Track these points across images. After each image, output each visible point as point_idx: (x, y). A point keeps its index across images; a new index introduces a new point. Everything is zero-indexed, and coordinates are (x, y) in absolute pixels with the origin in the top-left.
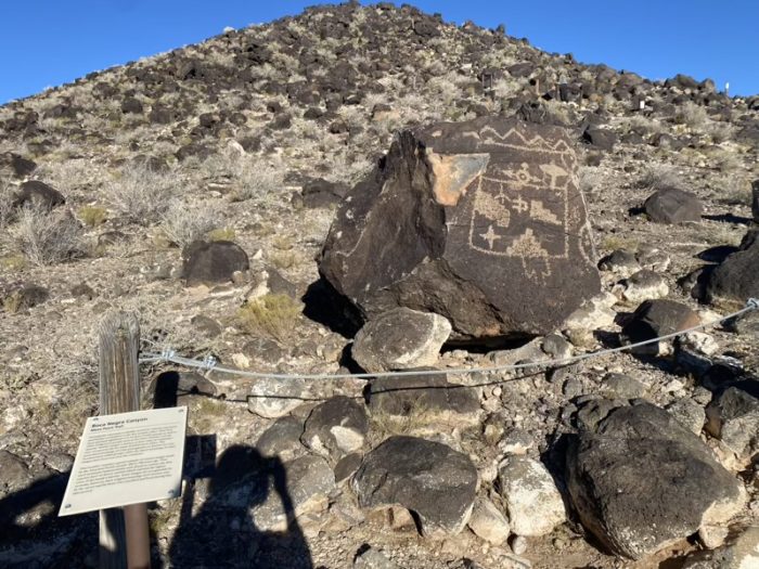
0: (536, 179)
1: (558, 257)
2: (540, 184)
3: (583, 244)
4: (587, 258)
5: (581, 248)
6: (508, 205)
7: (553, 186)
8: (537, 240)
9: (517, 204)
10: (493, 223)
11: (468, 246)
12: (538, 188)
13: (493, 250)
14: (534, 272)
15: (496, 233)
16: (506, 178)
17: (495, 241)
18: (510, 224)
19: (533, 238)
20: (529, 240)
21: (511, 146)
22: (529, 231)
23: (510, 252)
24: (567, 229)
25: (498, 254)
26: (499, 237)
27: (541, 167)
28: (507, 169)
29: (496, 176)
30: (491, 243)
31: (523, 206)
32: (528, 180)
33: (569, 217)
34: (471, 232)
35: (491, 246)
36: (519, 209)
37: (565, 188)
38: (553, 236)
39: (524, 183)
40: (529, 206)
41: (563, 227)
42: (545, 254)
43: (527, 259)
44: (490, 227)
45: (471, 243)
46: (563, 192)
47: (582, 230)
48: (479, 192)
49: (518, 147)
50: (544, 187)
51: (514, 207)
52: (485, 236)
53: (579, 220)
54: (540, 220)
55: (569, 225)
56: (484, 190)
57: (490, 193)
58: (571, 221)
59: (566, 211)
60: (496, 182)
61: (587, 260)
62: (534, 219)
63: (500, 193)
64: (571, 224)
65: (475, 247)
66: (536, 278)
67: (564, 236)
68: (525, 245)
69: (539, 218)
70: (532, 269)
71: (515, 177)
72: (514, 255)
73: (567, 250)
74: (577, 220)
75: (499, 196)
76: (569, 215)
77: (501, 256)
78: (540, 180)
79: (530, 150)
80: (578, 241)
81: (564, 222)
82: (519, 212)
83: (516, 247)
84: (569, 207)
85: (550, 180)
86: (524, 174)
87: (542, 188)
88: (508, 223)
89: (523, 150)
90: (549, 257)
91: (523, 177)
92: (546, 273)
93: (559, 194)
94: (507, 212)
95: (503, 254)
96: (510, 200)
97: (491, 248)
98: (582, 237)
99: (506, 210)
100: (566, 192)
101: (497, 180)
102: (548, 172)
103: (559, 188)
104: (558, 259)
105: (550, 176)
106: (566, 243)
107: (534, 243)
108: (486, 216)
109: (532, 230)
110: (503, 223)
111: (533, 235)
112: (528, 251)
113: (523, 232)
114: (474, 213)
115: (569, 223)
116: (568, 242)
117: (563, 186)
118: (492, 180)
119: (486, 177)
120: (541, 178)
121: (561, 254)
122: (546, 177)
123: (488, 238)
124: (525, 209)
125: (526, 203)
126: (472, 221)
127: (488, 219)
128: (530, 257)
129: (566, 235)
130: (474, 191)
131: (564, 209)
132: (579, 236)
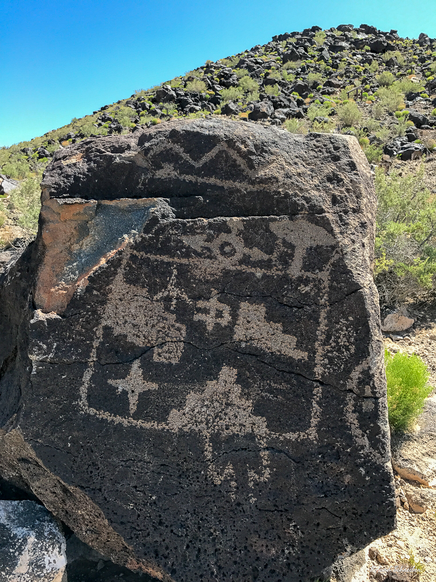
0: (257, 254)
1: (291, 436)
2: (268, 265)
3: (357, 409)
4: (365, 442)
5: (352, 418)
6: (183, 313)
7: (295, 270)
8: (245, 395)
9: (206, 311)
10: (144, 353)
11: (76, 410)
12: (259, 274)
13: (136, 416)
14: (229, 470)
15: (146, 377)
16: (188, 253)
17: (144, 397)
18: (184, 358)
19: (237, 389)
20: (226, 394)
21: (212, 180)
22: (228, 373)
23: (176, 421)
24: (318, 370)
25: (148, 425)
26: (154, 386)
29: (165, 250)
30: (133, 400)
31: (219, 314)
32: (238, 256)
33: (326, 342)
34: (87, 376)
35: (133, 408)
36: (210, 321)
37: (324, 276)
38: (284, 386)
39: (227, 263)
40: (234, 315)
41: (309, 365)
42: (261, 427)
43: (215, 439)
45: (83, 402)
46: (318, 283)
47: (356, 374)
48: (118, 286)
49: (227, 184)
50: (274, 272)
51: (198, 317)
52: (121, 385)
53: (353, 351)
54: (256, 348)
55: (326, 361)
56: (131, 280)
57: (143, 287)
58: (331, 352)
59: (323, 327)
60: (162, 261)
61: (363, 447)
62: (243, 345)
63: (169, 287)
64: (331, 360)
65: (92, 411)
66: (233, 484)
67: (312, 388)
68: (216, 404)
69: (255, 343)
70: (225, 464)
71: (209, 249)
72: (186, 429)
73: (314, 421)
74: (348, 349)
75: (166, 293)
76: (328, 337)
77: (155, 430)
78: (266, 257)
79: (255, 189)
80: (344, 400)
81: (315, 353)
82: (210, 328)
83: (193, 411)
84: (329, 317)
85: (291, 256)
86: (230, 244)
87: (269, 273)
88: (180, 354)
89: (238, 191)
90: (270, 435)
91: (227, 249)
92: (260, 474)
93: (307, 289)
94: (179, 329)
95: (160, 427)
96: (189, 302)
97: (132, 412)
98: (355, 390)
99: (177, 325)
100: (326, 284)
101: (166, 258)
102: (287, 238)
103: (309, 274)
104: (290, 441)
105: (293, 247)
106: (315, 404)
107: (237, 401)
108: (129, 339)
109: (235, 371)
110: (167, 355)
111: (237, 382)
112: (221, 419)
113: (214, 375)
114: (100, 332)
115: (325, 356)
116: (318, 403)
117: (321, 270)
118: (152, 257)
119: (139, 251)
120: (270, 252)
121: (299, 430)
122: (282, 249)
123: (128, 389)
124: (224, 323)
125: (227, 309)
126: (94, 351)
127: (133, 345)
128: (225, 433)
129: (315, 384)
130: (108, 284)
131: (317, 323)
132: (348, 388)
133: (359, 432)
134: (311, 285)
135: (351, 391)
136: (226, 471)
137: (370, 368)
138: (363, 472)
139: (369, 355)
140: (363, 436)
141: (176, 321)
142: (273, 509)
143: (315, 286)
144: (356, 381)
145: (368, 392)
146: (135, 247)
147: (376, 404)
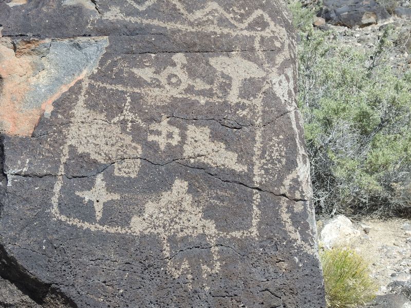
0: (200, 85)
1: (237, 234)
2: (210, 93)
3: (290, 210)
4: (297, 236)
5: (285, 216)
6: (138, 134)
7: (233, 97)
8: (196, 202)
9: (159, 133)
10: (105, 169)
11: (49, 216)
12: (203, 101)
13: (102, 223)
14: (185, 265)
15: (110, 189)
16: (139, 83)
17: (108, 207)
18: (142, 172)
19: (189, 198)
20: (180, 203)
21: (156, 22)
22: (180, 185)
23: (137, 226)
24: (257, 179)
25: (112, 230)
26: (116, 197)
27: (213, 61)
28: (141, 65)
29: (119, 79)
30: (98, 208)
31: (170, 135)
32: (183, 86)
33: (262, 157)
34: (57, 187)
35: (99, 215)
36: (162, 141)
37: (258, 102)
38: (228, 193)
39: (175, 92)
40: (184, 137)
41: (249, 175)
42: (211, 228)
43: (172, 240)
44: (99, 179)
45: (55, 210)
47: (287, 182)
48: (80, 110)
49: (170, 26)
50: (215, 100)
51: (151, 138)
52: (87, 196)
53: (284, 163)
54: (204, 163)
55: (263, 172)
56: (91, 105)
57: (101, 112)
58: (266, 164)
59: (258, 145)
60: (117, 90)
61: (296, 240)
62: (192, 161)
63: (125, 112)
64: (267, 171)
65: (63, 218)
66: (189, 276)
67: (252, 194)
68: (171, 211)
69: (202, 159)
70: (181, 260)
71: (158, 80)
72: (146, 232)
73: (255, 222)
74: (280, 162)
75: (122, 118)
76: (264, 152)
77: (119, 234)
78: (208, 87)
79: (194, 30)
80: (278, 203)
81: (253, 165)
82: (162, 147)
83: (152, 216)
84: (263, 137)
85: (230, 85)
86: (176, 76)
87: (211, 100)
88: (137, 169)
89: (179, 31)
90: (218, 234)
91: (174, 80)
92: (211, 266)
93: (245, 113)
94: (135, 148)
95: (124, 232)
96: (143, 125)
97: (98, 218)
98: (288, 195)
99: (134, 144)
100: (260, 109)
101: (120, 88)
102: (225, 71)
103: (245, 101)
104: (235, 238)
105: (230, 79)
106: (255, 207)
107: (188, 208)
108: (92, 157)
109: (186, 183)
110: (127, 170)
111: (188, 192)
112: (176, 223)
113: (168, 186)
114: (66, 150)
115: (262, 168)
116: (257, 206)
117: (255, 97)
118: (108, 87)
119: (96, 81)
120: (211, 83)
121: (243, 229)
122: (221, 80)
123: (94, 199)
124: (174, 143)
125: (177, 131)
126: (62, 166)
127: (95, 162)
128: (180, 235)
129: (255, 191)
130: (71, 109)
131: (254, 141)
132: (281, 193)
133: (292, 228)
134: (247, 110)
135: (284, 195)
136: (183, 267)
137: (298, 176)
138: (297, 260)
139: (297, 166)
140: (296, 231)
141: (133, 141)
142: (225, 294)
143: (251, 110)
144: (287, 188)
145: (298, 196)
146: (92, 77)
147: (305, 205)
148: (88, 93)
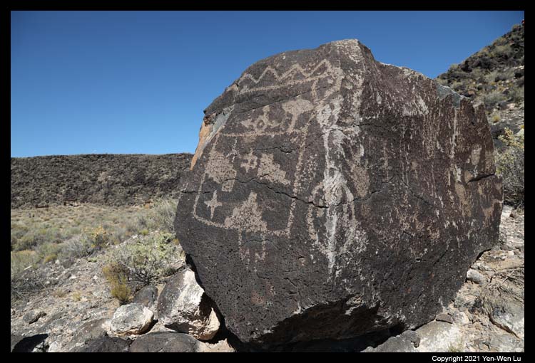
0: (274, 124)
1: (278, 233)
3: (314, 215)
4: (316, 237)
5: (310, 220)
6: (237, 163)
7: (291, 129)
8: (259, 208)
9: (247, 161)
10: (219, 187)
11: (191, 216)
12: (273, 135)
13: (213, 220)
14: (248, 252)
15: (219, 200)
16: (242, 129)
17: (217, 210)
18: (235, 188)
19: (256, 204)
20: (251, 208)
21: (261, 88)
22: (253, 196)
23: (228, 223)
24: (295, 190)
25: (217, 226)
26: (221, 204)
28: (244, 119)
29: (234, 131)
30: (213, 211)
31: (252, 163)
32: (265, 127)
33: (301, 173)
34: (197, 199)
35: (212, 216)
36: (246, 166)
37: (305, 130)
38: (277, 202)
39: (259, 133)
40: (259, 162)
41: (291, 187)
42: (264, 227)
43: (243, 234)
44: (215, 193)
45: (194, 212)
47: (315, 192)
48: (213, 153)
49: (268, 88)
50: (280, 133)
51: (243, 165)
52: (209, 204)
53: (314, 176)
54: (267, 180)
55: (300, 184)
56: (218, 149)
57: (222, 151)
58: (303, 178)
59: (300, 163)
61: (314, 241)
62: (261, 178)
63: (233, 150)
64: (303, 183)
65: (197, 217)
66: (249, 260)
67: (291, 202)
68: (246, 214)
69: (266, 177)
70: (246, 248)
71: (252, 126)
72: (231, 228)
73: (289, 224)
74: (312, 175)
75: (231, 154)
76: (302, 169)
77: (220, 228)
78: (278, 125)
79: (279, 87)
80: (307, 209)
81: (294, 179)
82: (247, 171)
83: (236, 217)
84: (304, 157)
85: (290, 121)
86: (262, 121)
87: (278, 134)
88: (232, 186)
89: (272, 90)
90: (267, 232)
91: (260, 124)
92: (260, 254)
93: (295, 139)
94: (234, 172)
96: (240, 157)
97: (212, 218)
98: (314, 203)
99: (233, 170)
100: (305, 135)
102: (290, 111)
103: (297, 131)
104: (275, 236)
105: (292, 116)
106: (291, 212)
107: (255, 212)
108: (214, 180)
109: (256, 195)
110: (228, 187)
111: (256, 201)
112: (247, 222)
113: (246, 197)
114: (204, 177)
115: (300, 181)
116: (293, 212)
117: (304, 126)
118: (228, 135)
119: (223, 133)
120: (281, 121)
121: (281, 229)
122: (287, 118)
123: (211, 206)
124: (253, 167)
125: (256, 158)
126: (201, 186)
127: (215, 182)
128: (248, 231)
129: (293, 199)
130: (209, 152)
131: (298, 160)
132: (310, 201)
133: (313, 230)
134: (297, 137)
135: (312, 203)
136: (246, 253)
137: (323, 187)
138: (312, 258)
139: (324, 178)
140: (315, 233)
141: (233, 168)
142: (264, 276)
143: (299, 137)
144: (314, 196)
145: (321, 203)
146: (222, 131)
147: (325, 211)
148: (218, 141)
